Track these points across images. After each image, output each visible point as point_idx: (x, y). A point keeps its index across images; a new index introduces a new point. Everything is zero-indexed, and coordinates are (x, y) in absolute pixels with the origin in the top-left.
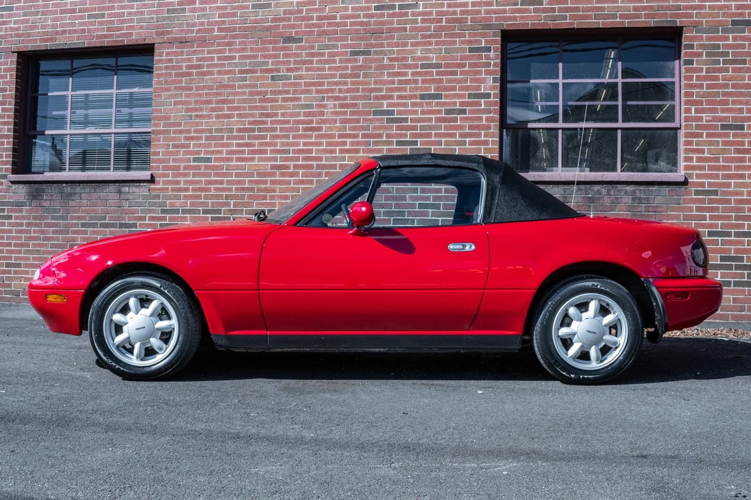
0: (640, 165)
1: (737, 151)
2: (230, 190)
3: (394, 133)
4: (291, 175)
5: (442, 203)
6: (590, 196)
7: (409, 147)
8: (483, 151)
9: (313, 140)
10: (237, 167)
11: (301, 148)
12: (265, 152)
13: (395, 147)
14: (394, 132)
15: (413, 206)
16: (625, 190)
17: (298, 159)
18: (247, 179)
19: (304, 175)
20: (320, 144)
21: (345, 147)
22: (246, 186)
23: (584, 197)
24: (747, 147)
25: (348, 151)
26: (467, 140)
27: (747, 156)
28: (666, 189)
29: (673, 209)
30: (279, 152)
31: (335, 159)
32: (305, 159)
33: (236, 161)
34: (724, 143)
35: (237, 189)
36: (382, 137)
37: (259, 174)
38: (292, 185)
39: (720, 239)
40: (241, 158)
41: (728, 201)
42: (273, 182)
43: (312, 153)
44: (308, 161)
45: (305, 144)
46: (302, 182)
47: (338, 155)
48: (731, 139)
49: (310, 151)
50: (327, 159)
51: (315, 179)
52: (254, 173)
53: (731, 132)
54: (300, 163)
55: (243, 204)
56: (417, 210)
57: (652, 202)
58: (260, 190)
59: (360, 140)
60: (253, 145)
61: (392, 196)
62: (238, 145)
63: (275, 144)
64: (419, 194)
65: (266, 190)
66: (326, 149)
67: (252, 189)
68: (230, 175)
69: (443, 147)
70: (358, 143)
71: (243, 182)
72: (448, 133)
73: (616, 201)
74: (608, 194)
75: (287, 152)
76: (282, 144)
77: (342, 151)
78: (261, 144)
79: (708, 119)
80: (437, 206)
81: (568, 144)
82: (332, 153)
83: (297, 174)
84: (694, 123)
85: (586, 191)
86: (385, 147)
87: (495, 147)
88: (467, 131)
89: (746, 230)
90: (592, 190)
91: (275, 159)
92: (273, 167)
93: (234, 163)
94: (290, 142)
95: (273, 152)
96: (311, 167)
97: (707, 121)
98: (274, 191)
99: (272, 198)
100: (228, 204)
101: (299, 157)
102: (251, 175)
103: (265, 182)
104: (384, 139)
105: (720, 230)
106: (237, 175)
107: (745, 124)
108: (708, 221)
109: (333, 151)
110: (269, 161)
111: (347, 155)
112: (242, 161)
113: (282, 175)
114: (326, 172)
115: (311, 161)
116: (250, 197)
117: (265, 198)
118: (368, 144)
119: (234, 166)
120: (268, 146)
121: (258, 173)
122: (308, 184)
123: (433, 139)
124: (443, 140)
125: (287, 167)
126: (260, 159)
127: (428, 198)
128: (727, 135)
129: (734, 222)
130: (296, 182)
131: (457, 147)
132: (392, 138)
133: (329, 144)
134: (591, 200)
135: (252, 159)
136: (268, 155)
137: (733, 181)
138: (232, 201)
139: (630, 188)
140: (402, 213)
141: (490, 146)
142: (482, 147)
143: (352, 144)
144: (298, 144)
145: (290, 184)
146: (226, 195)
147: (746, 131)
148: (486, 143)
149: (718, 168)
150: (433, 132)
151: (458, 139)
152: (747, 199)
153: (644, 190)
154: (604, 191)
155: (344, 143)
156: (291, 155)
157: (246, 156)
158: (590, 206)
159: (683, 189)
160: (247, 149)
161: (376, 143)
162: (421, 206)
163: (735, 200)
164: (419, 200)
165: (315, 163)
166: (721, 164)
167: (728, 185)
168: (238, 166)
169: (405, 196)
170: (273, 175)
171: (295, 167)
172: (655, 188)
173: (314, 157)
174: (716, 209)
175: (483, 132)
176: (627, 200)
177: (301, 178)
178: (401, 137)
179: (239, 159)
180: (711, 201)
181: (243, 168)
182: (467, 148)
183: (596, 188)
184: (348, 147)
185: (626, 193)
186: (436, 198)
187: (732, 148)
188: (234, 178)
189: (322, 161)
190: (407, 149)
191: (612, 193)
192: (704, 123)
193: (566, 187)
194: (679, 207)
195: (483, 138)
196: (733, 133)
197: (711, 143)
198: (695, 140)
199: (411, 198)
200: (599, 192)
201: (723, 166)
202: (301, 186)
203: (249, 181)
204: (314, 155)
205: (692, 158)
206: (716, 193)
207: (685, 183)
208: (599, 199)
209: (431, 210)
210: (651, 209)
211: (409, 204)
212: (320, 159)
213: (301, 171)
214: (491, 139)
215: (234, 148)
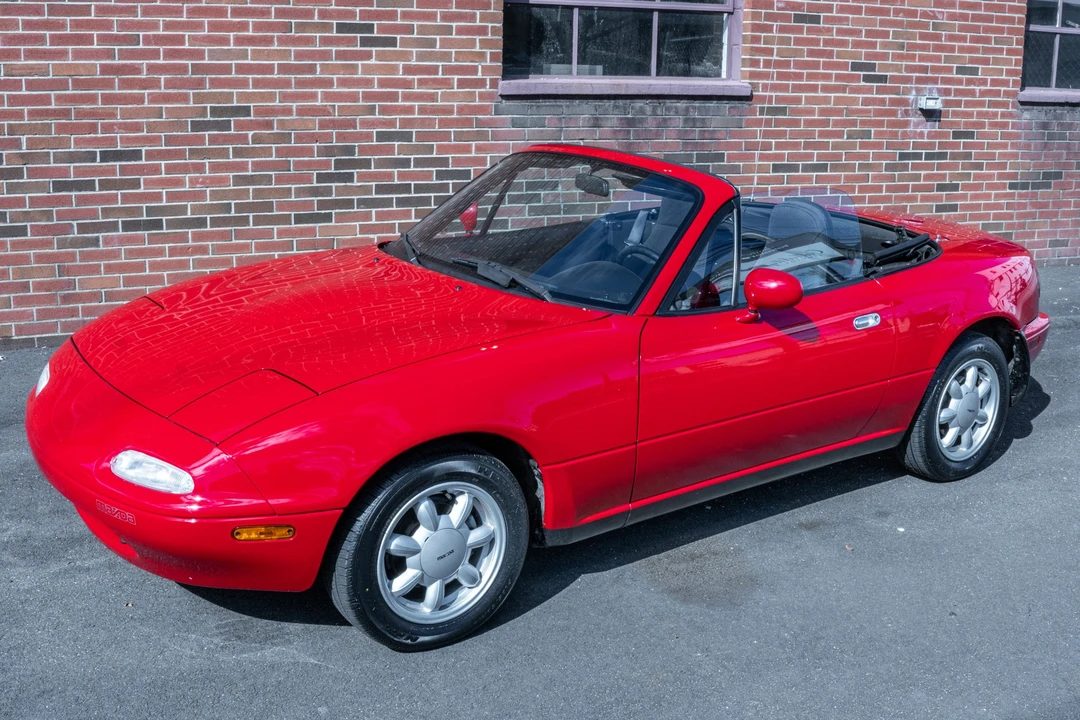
0: (681, 65)
1: (811, 53)
2: (19, 115)
3: (332, 10)
4: (144, 84)
5: (414, 130)
6: (629, 116)
7: (359, 35)
8: (478, 44)
9: (184, 19)
10: (31, 70)
11: (161, 32)
12: (88, 40)
13: (335, 34)
14: (333, 7)
15: (368, 137)
16: (676, 107)
17: (155, 54)
18: (52, 93)
19: (169, 84)
20: (199, 26)
21: (246, 34)
22: (53, 107)
23: (621, 119)
24: (821, 48)
25: (251, 41)
26: (454, 25)
27: (822, 60)
28: (726, 106)
29: (733, 135)
30: (116, 40)
31: (229, 54)
32: (169, 54)
33: (27, 57)
34: (798, 41)
35: (32, 114)
36: (312, 17)
37: (77, 84)
38: (146, 105)
39: (785, 174)
40: (37, 50)
41: (796, 123)
42: (107, 99)
43: (183, 44)
44: (174, 58)
45: (168, 26)
46: (167, 98)
47: (232, 47)
48: (805, 35)
49: (180, 40)
50: (213, 55)
51: (191, 92)
52: (67, 81)
53: (806, 25)
54: (161, 61)
55: (49, 143)
56: (375, 143)
57: (708, 124)
58: (80, 114)
59: (273, 20)
60: (62, 26)
61: (333, 121)
62: (28, 25)
63: (108, 25)
64: (377, 116)
65: (92, 114)
66: (208, 36)
67: (66, 114)
68: (17, 85)
69: (415, 36)
70: (270, 27)
71: (46, 100)
72: (424, 13)
73: (664, 123)
74: (654, 113)
75: (135, 40)
76: (123, 25)
77: (239, 41)
78: (76, 25)
79: (780, 5)
80: (407, 137)
81: (587, 32)
82: (222, 44)
83: (155, 84)
84: (763, 11)
85: (625, 109)
86: (318, 35)
87: (497, 37)
88: (454, 10)
89: (815, 162)
90: (632, 108)
91: (110, 54)
92: (105, 69)
93: (22, 62)
94: (139, 22)
95: (103, 39)
96: (183, 69)
97: (779, 9)
98: (112, 115)
99: (107, 128)
100: (17, 144)
101: (158, 51)
102: (63, 85)
103: (92, 99)
104: (316, 19)
105: (786, 162)
106: (31, 85)
107: (822, 15)
108: (773, 151)
109: (225, 41)
110: (98, 58)
111: (249, 48)
112: (41, 58)
113: (125, 84)
114: (211, 79)
115: (181, 58)
116: (61, 128)
117: (93, 128)
118: (287, 27)
119: (23, 67)
120: (92, 28)
121: (73, 80)
122: (178, 101)
123: (399, 22)
124: (415, 23)
125: (136, 70)
126: (78, 55)
127: (392, 123)
128: (800, 30)
129: (802, 151)
130: (154, 99)
131: (438, 37)
132: (331, 17)
133: (213, 27)
134: (631, 123)
135: (63, 54)
136: (95, 47)
137: (804, 95)
138: (24, 139)
139: (682, 104)
140: (350, 150)
141: (489, 36)
142: (478, 38)
143: (258, 27)
144: (154, 26)
145: (143, 102)
146: (10, 126)
147: (822, 25)
148: (482, 31)
149: (787, 76)
150: (399, 10)
151: (439, 22)
152: (818, 120)
153: (699, 107)
154: (648, 109)
155: (244, 26)
156: (141, 46)
157: (48, 47)
158: (629, 131)
159: (745, 105)
160: (48, 33)
161: (301, 27)
162: (381, 136)
163: (805, 121)
164: (377, 127)
165: (190, 62)
166: (792, 70)
167: (798, 100)
168: (32, 67)
169: (355, 120)
170: (109, 84)
171: (151, 69)
172: (713, 104)
173: (187, 50)
174: (782, 134)
175: (478, 12)
176: (678, 122)
177: (163, 90)
178: (346, 18)
179: (30, 54)
180: (778, 123)
181: (44, 71)
182: (454, 39)
183: (639, 104)
184: (251, 33)
185: (677, 113)
186: (405, 123)
187: (805, 48)
188: (24, 92)
189: (203, 59)
190: (356, 37)
191: (659, 112)
192: (775, 11)
193: (598, 103)
194: (740, 132)
195: (478, 23)
196: (808, 27)
197: (782, 41)
198: (763, 35)
199: (364, 124)
200: (642, 111)
201: (794, 73)
202: (164, 106)
203: (59, 98)
204: (187, 46)
205: (758, 61)
206: (783, 111)
207: (749, 98)
208: (641, 121)
209: (396, 144)
210: (706, 135)
211: (361, 134)
212: (200, 55)
213: (163, 77)
214: (490, 25)
215: (20, 31)
